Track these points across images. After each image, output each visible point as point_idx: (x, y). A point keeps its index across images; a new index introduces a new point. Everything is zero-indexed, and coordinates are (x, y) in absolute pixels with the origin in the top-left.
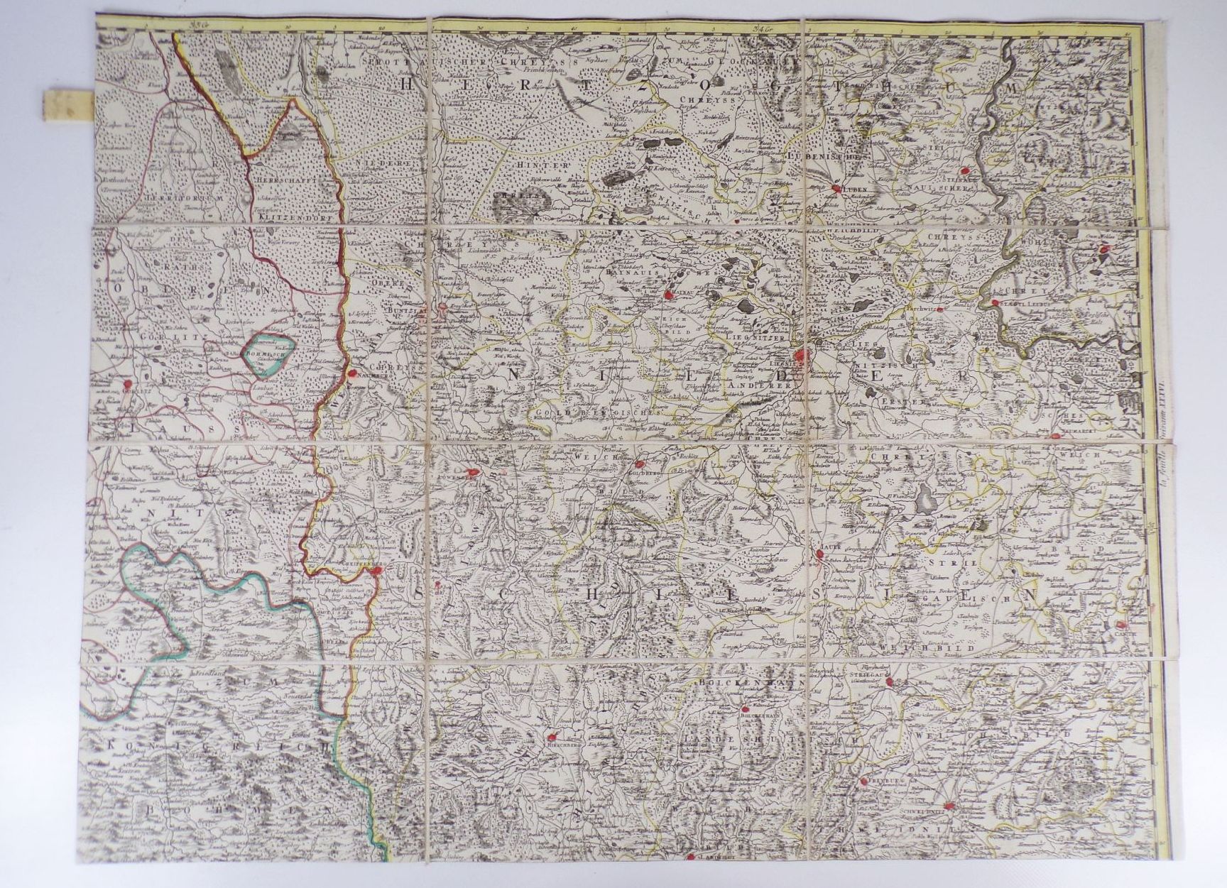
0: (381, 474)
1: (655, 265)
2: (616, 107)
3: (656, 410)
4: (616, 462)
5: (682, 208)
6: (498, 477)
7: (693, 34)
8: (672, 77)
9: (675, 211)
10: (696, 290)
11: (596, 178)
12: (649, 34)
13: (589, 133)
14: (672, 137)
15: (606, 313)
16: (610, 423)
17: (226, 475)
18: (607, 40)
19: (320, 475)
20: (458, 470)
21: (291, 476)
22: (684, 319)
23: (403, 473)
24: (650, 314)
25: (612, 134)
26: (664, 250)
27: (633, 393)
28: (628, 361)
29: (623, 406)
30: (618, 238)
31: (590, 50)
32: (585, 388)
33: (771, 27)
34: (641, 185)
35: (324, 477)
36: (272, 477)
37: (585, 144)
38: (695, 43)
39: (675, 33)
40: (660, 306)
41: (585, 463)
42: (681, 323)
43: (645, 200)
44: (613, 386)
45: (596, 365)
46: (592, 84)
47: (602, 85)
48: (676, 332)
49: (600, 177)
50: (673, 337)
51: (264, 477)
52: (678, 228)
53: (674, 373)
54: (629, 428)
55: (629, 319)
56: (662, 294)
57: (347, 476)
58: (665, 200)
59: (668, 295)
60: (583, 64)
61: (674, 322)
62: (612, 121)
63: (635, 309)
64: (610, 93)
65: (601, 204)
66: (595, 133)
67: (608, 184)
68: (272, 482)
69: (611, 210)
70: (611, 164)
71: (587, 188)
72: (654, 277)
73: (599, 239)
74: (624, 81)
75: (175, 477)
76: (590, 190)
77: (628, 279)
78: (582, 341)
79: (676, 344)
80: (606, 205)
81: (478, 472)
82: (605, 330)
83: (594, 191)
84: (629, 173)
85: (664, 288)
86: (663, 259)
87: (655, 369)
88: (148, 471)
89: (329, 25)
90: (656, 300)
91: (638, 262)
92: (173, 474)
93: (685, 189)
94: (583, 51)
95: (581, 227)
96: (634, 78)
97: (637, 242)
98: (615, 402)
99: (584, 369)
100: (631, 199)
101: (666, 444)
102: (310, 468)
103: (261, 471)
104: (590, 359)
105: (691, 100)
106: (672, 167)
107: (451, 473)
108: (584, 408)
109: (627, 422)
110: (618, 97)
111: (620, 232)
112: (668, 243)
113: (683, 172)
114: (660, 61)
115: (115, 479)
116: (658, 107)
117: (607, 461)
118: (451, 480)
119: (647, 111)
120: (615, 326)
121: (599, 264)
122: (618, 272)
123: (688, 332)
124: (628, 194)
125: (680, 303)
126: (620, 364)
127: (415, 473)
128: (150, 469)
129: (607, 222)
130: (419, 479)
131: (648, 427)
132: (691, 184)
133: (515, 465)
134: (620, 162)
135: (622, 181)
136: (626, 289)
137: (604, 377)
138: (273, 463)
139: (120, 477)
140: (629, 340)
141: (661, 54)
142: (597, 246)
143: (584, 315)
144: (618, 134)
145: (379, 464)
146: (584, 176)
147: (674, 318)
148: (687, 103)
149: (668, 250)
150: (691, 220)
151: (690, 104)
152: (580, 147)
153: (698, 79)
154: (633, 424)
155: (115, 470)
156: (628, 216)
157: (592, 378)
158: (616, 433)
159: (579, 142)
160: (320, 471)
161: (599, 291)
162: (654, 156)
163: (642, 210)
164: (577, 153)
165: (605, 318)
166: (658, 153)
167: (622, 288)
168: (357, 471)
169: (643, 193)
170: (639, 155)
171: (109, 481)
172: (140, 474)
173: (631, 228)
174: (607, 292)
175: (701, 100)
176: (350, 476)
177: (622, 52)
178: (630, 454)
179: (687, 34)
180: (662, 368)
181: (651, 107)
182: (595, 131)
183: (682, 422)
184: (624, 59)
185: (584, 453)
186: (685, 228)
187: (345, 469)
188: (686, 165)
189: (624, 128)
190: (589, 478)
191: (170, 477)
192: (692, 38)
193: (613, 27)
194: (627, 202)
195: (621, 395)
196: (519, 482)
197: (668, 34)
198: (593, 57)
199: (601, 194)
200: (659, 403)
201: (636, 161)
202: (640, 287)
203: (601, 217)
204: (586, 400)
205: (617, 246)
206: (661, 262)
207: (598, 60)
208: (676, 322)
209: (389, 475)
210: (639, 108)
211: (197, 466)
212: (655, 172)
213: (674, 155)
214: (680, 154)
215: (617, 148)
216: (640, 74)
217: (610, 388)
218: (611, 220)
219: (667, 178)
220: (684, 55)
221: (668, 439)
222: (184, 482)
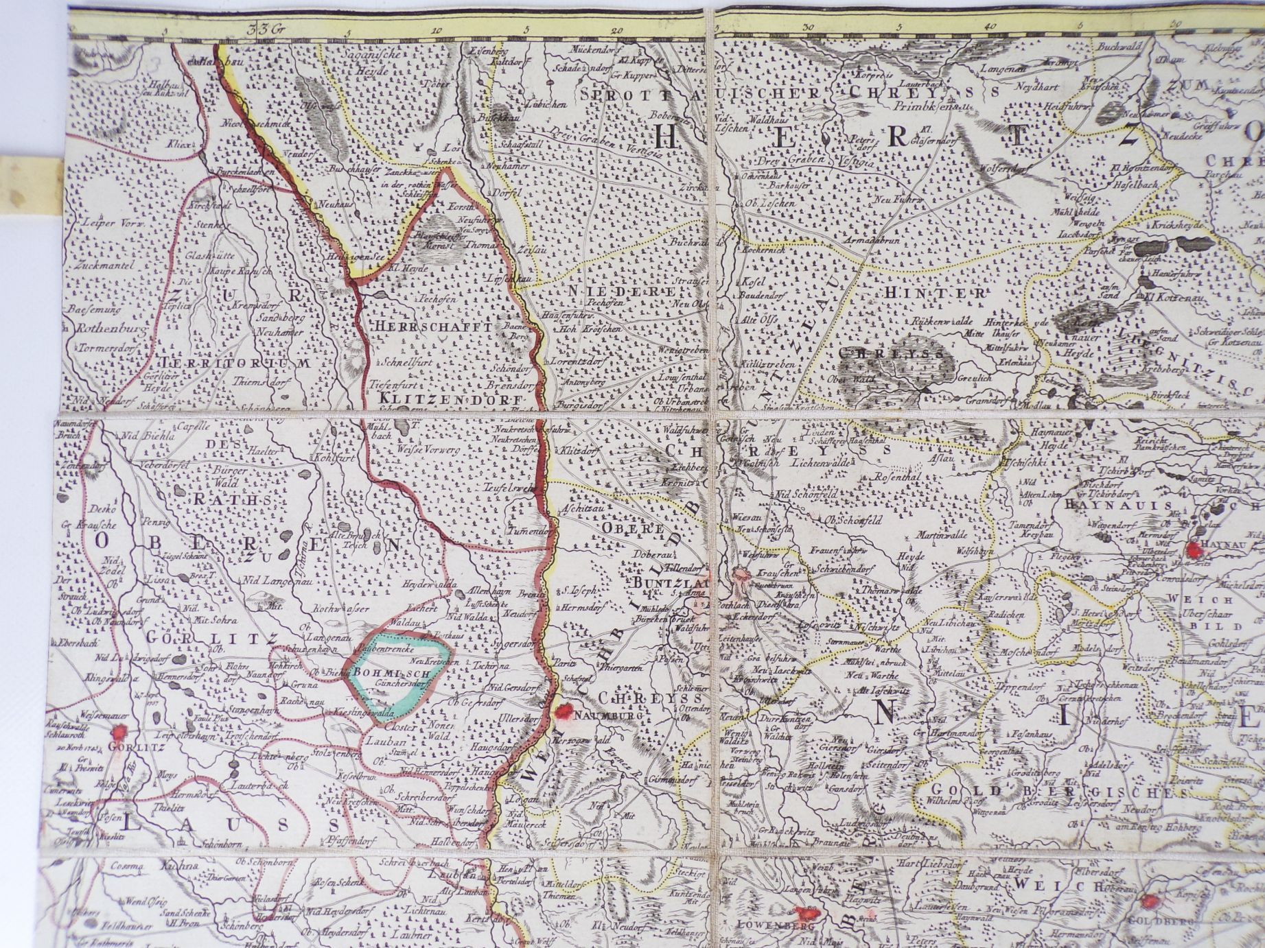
0: (621, 915)
1: (1164, 490)
2: (1077, 177)
3: (1178, 788)
4: (1100, 896)
5: (1214, 378)
6: (858, 924)
7: (1228, 31)
8: (1188, 117)
9: (1201, 382)
10: (1251, 541)
11: (1040, 319)
12: (1138, 34)
13: (1025, 229)
14: (1191, 235)
15: (1067, 587)
16: (1083, 813)
17: (311, 918)
18: (1056, 47)
19: (499, 918)
20: (777, 910)
21: (442, 919)
22: (1228, 600)
23: (665, 914)
24: (1158, 588)
25: (1072, 230)
26: (1181, 460)
27: (1128, 751)
28: (1116, 685)
29: (1108, 779)
30: (1087, 436)
31: (1023, 68)
32: (1029, 740)
34: (1131, 330)
35: (508, 921)
36: (404, 921)
37: (1018, 251)
38: (1232, 51)
39: (1190, 32)
40: (1177, 573)
41: (1038, 896)
42: (1222, 608)
43: (1140, 361)
44: (1088, 737)
45: (1051, 693)
46: (1030, 132)
47: (1049, 135)
48: (1213, 626)
49: (1049, 314)
50: (1207, 636)
51: (387, 921)
52: (1209, 415)
53: (1212, 711)
54: (1124, 825)
55: (1114, 599)
56: (1181, 547)
57: (554, 920)
58: (1180, 361)
59: (1194, 551)
60: (1010, 94)
61: (1208, 605)
62: (1071, 204)
63: (1127, 578)
64: (1066, 150)
65: (1053, 370)
66: (1037, 230)
67: (1065, 329)
68: (403, 931)
69: (1073, 380)
70: (1071, 289)
71: (1025, 337)
72: (1163, 514)
73: (1050, 438)
74: (1091, 126)
75: (209, 919)
76: (1029, 343)
77: (1111, 517)
78: (1021, 645)
79: (1213, 650)
80: (1062, 369)
81: (818, 913)
82: (1068, 621)
83: (1039, 343)
84: (1108, 307)
85: (1184, 536)
86: (1181, 478)
87: (1173, 701)
88: (157, 909)
89: (516, 25)
90: (1169, 561)
91: (1130, 485)
92: (205, 913)
93: (1221, 338)
94: (1011, 69)
95: (1012, 415)
96: (1112, 120)
97: (1125, 442)
98: (1091, 769)
99: (1026, 700)
100: (1114, 359)
101: (1204, 861)
102: (479, 904)
103: (381, 908)
104: (1038, 681)
105: (1227, 162)
106: (1193, 294)
107: (763, 916)
108: (1029, 781)
109: (1119, 811)
110: (1081, 158)
111: (1089, 424)
112: (1190, 446)
113: (1215, 304)
114: (1164, 86)
115: (91, 924)
116: (1163, 177)
117: (1083, 895)
118: (763, 929)
119: (1139, 185)
120: (1086, 612)
121: (1050, 489)
122: (1089, 504)
123: (1238, 627)
124: (1105, 348)
125: (1218, 567)
126: (1099, 692)
127: (689, 914)
128: (161, 904)
129: (1064, 403)
130: (698, 925)
131: (1163, 822)
132: (1233, 328)
133: (892, 900)
134: (1088, 284)
135: (1095, 323)
136: (1106, 539)
137: (1069, 719)
138: (404, 893)
139: (101, 920)
140: (1116, 642)
141: (1165, 74)
142: (1044, 452)
143: (1023, 591)
144: (1083, 230)
145: (618, 895)
146: (1018, 314)
147: (1205, 596)
148: (1219, 168)
149: (1191, 460)
150: (1232, 398)
151: (1225, 170)
152: (1008, 257)
153: (1240, 119)
154: (1132, 817)
155: (90, 906)
156: (1108, 393)
157: (1043, 720)
158: (1097, 836)
159: (1006, 246)
160: (499, 909)
161: (1052, 542)
162: (1156, 273)
163: (1136, 380)
164: (1003, 267)
165: (1067, 596)
166: (1164, 267)
167: (1099, 536)
168: (573, 909)
169: (1136, 346)
170: (1126, 272)
171: (79, 928)
172: (140, 914)
173: (1112, 414)
174: (1069, 544)
175: (1246, 161)
176: (559, 919)
177: (1086, 70)
178: (1130, 879)
179: (1216, 32)
180: (1187, 699)
181: (1148, 177)
182: (1036, 225)
183: (1234, 813)
184: (1091, 84)
185: (1034, 877)
186: (1224, 415)
187: (549, 904)
188: (1221, 289)
189: (1094, 219)
190: (1047, 929)
191: (202, 920)
192: (1226, 40)
193: (1068, 22)
194: (1104, 364)
195: (1105, 756)
196: (902, 934)
197: (1178, 33)
198: (1029, 80)
199: (1053, 350)
200: (1184, 774)
201: (1121, 283)
202: (1135, 533)
203: (1052, 393)
204: (1032, 764)
205: (1086, 451)
206: (1176, 485)
207: (1039, 86)
208: (1212, 606)
209: (637, 917)
210: (1124, 179)
211: (254, 898)
212: (1160, 305)
213: (1195, 269)
214: (1208, 267)
215: (1082, 258)
216: (1122, 112)
217: (1081, 742)
218: (1072, 400)
219: (1182, 317)
220: (1213, 74)
221: (1208, 849)
222: (228, 932)
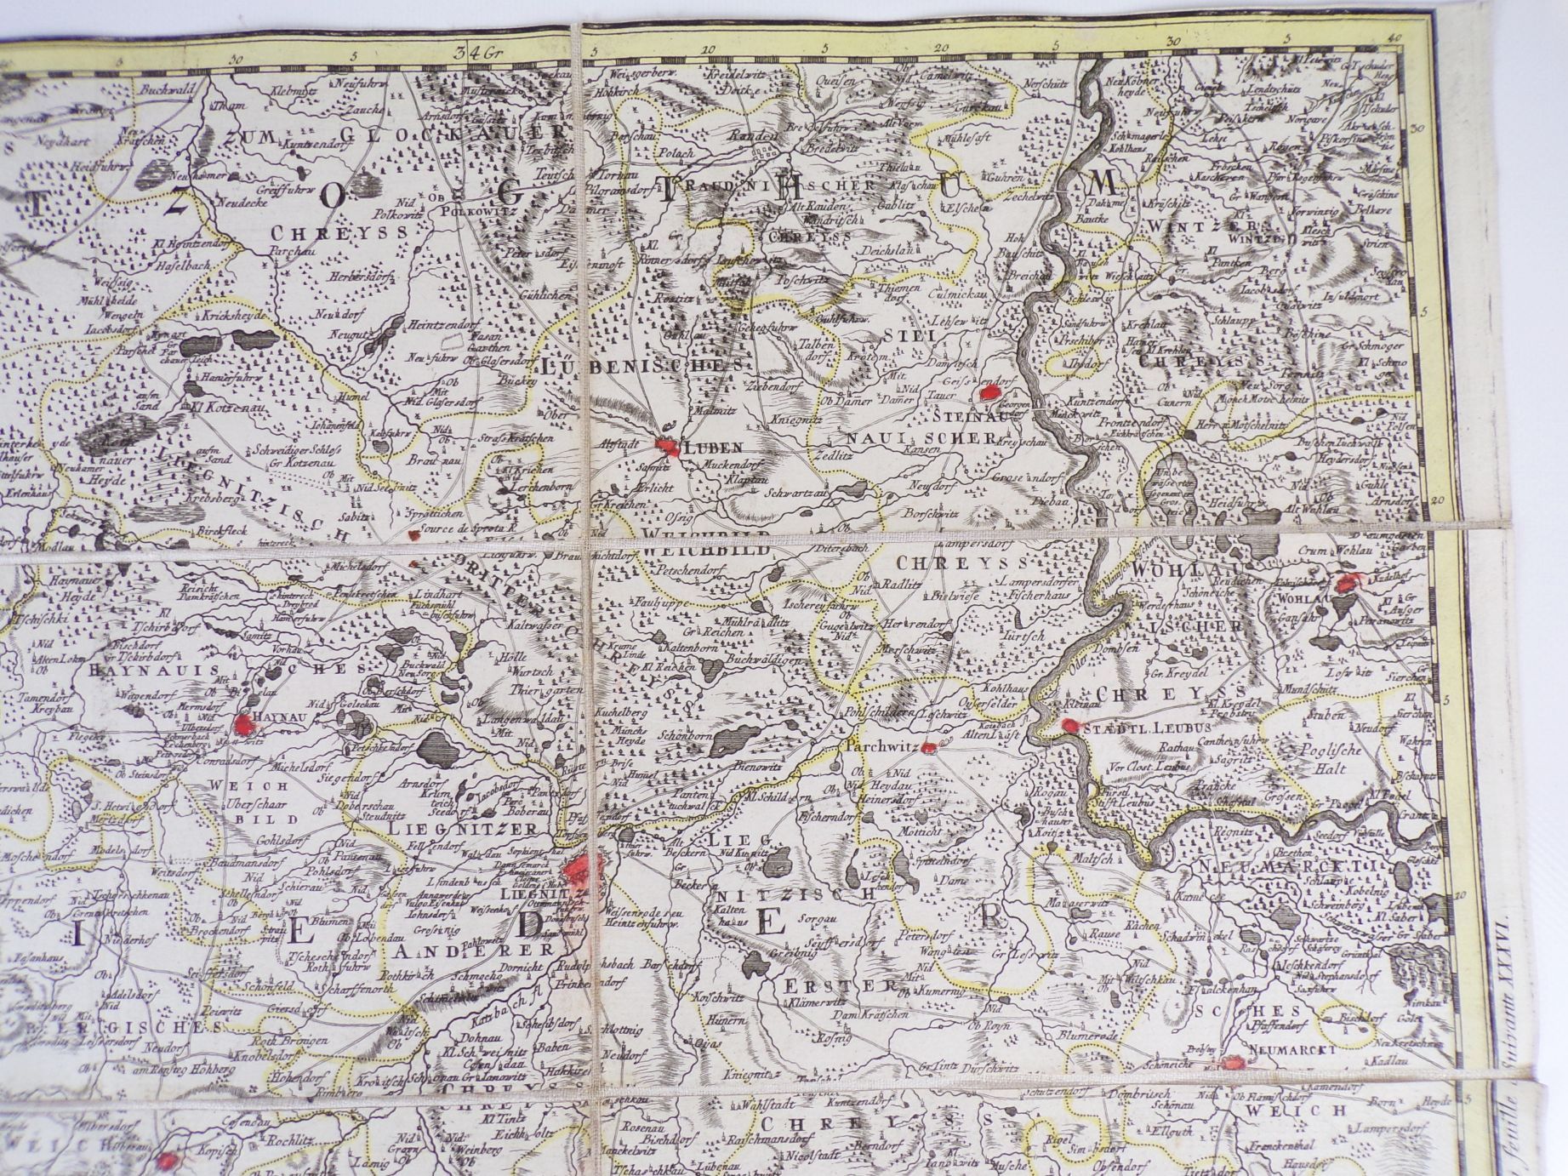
1: (211, 650)
2: (110, 257)
3: (211, 1020)
4: (106, 1155)
5: (276, 507)
7: (301, 68)
8: (251, 178)
9: (260, 514)
10: (313, 712)
11: (60, 437)
12: (191, 72)
13: (43, 323)
14: (250, 327)
15: (87, 774)
16: (95, 1055)
18: (87, 91)
22: (282, 786)
24: (199, 773)
25: (102, 323)
26: (232, 612)
27: (154, 977)
28: (142, 896)
29: (130, 1012)
30: (120, 584)
31: (45, 117)
32: (35, 965)
33: (500, 45)
34: (174, 450)
37: (33, 353)
38: (306, 93)
39: (254, 69)
40: (222, 755)
41: (31, 1159)
42: (275, 796)
43: (183, 488)
44: (106, 960)
45: (62, 907)
46: (51, 200)
47: (77, 203)
48: (263, 819)
49: (70, 431)
50: (254, 832)
52: (269, 554)
53: (257, 925)
54: (143, 1067)
55: (145, 787)
56: (227, 722)
58: (234, 487)
59: (243, 726)
60: (29, 152)
61: (258, 793)
62: (102, 291)
63: (161, 762)
64: (96, 223)
65: (74, 501)
66: (58, 324)
67: (91, 451)
69: (99, 514)
70: (99, 400)
71: (40, 461)
72: (208, 680)
73: (72, 588)
74: (129, 191)
76: (45, 467)
77: (144, 685)
78: (26, 847)
79: (261, 849)
80: (85, 498)
82: (86, 817)
83: (57, 468)
84: (144, 420)
85: (232, 707)
86: (231, 634)
87: (210, 915)
90: (213, 738)
91: (170, 645)
93: (285, 458)
94: (29, 120)
95: (25, 559)
96: (155, 183)
97: (167, 591)
98: (110, 999)
99: (33, 916)
100: (149, 486)
101: (232, 1110)
104: (47, 892)
105: (298, 234)
106: (251, 403)
108: (33, 1016)
109: (138, 1051)
110: (115, 231)
111: (123, 568)
112: (245, 594)
113: (280, 415)
114: (219, 139)
116: (216, 255)
117: (85, 1155)
119: (188, 266)
120: (109, 806)
121: (71, 652)
122: (119, 670)
123: (292, 819)
124: (140, 473)
125: (272, 746)
126: (121, 904)
129: (90, 543)
131: (188, 1064)
132: (299, 445)
134: (120, 393)
135: (129, 442)
136: (137, 712)
137: (84, 938)
140: (144, 841)
141: (221, 122)
142: (65, 605)
143: (32, 780)
144: (116, 324)
146: (31, 432)
147: (254, 782)
148: (286, 243)
149: (244, 612)
150: (299, 533)
151: (293, 245)
152: (21, 360)
153: (315, 181)
154: (153, 1057)
156: (142, 529)
157: (52, 940)
158: (110, 1082)
159: (18, 345)
161: (70, 719)
162: (206, 376)
163: (178, 513)
164: (14, 373)
165: (86, 785)
166: (215, 369)
167: (128, 709)
169: (179, 470)
170: (168, 376)
173: (151, 556)
174: (92, 721)
175: (322, 233)
177: (124, 119)
178: (145, 1134)
179: (285, 69)
180: (227, 911)
181: (199, 255)
182: (58, 319)
183: (276, 1050)
184: (130, 137)
185: (28, 1135)
186: (285, 554)
188: (286, 396)
189: (130, 310)
192: (297, 80)
193: (103, 58)
194: (138, 493)
195: (126, 983)
197: (239, 70)
198: (52, 133)
199: (75, 476)
200: (218, 1003)
201: (161, 390)
202: (173, 705)
203: (73, 532)
204: (38, 996)
205: (118, 602)
206: (225, 644)
207: (65, 141)
208: (263, 794)
210: (169, 259)
212: (209, 417)
213: (255, 372)
214: (271, 369)
215: (114, 359)
216: (169, 172)
217: (98, 966)
218: (99, 539)
219: (237, 431)
220: (281, 123)
221: (240, 1095)
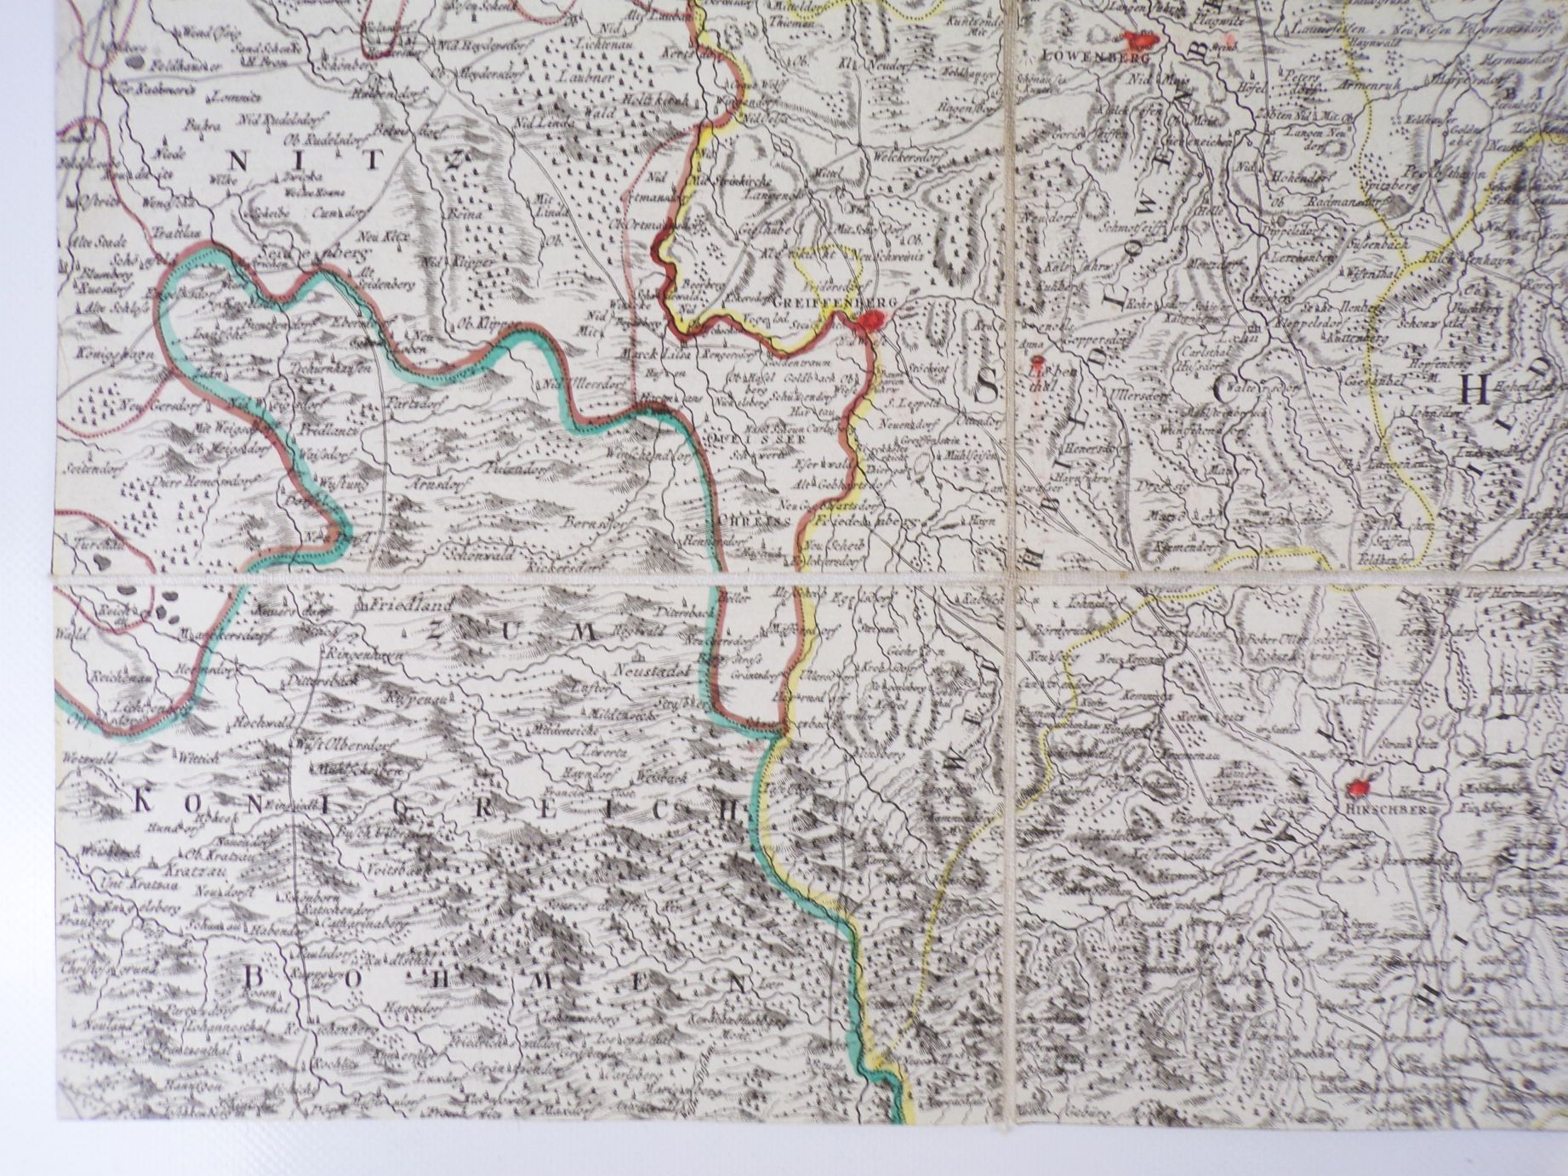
0: (879, 49)
6: (1211, 55)
17: (445, 55)
19: (709, 53)
20: (1099, 35)
21: (627, 54)
23: (940, 49)
35: (720, 57)
36: (575, 57)
51: (551, 59)
57: (785, 55)
68: (574, 71)
75: (302, 57)
81: (1156, 40)
88: (227, 43)
92: (295, 48)
102: (680, 33)
103: (542, 42)
107: (1079, 43)
115: (136, 63)
118: (1078, 62)
127: (974, 48)
128: (233, 36)
130: (986, 63)
133: (1260, 21)
138: (574, 20)
139: (148, 59)
145: (874, 22)
155: (133, 40)
160: (708, 40)
168: (810, 41)
171: (119, 69)
172: (203, 50)
176: (793, 55)
187: (778, 34)
190: (1476, 54)
191: (291, 58)
196: (1273, 68)
209: (902, 51)
211: (363, 27)
222: (328, 74)
